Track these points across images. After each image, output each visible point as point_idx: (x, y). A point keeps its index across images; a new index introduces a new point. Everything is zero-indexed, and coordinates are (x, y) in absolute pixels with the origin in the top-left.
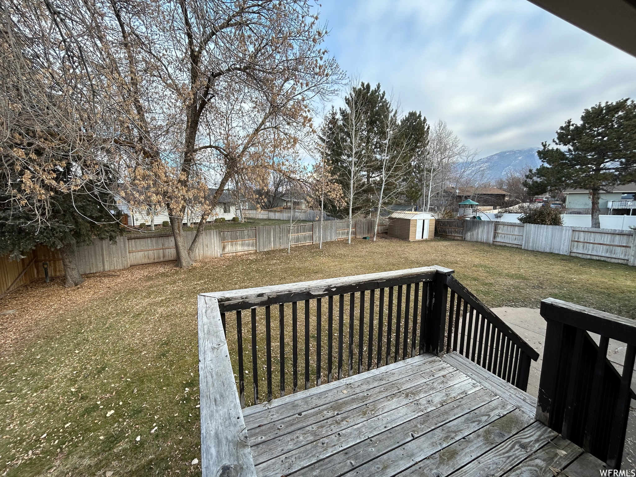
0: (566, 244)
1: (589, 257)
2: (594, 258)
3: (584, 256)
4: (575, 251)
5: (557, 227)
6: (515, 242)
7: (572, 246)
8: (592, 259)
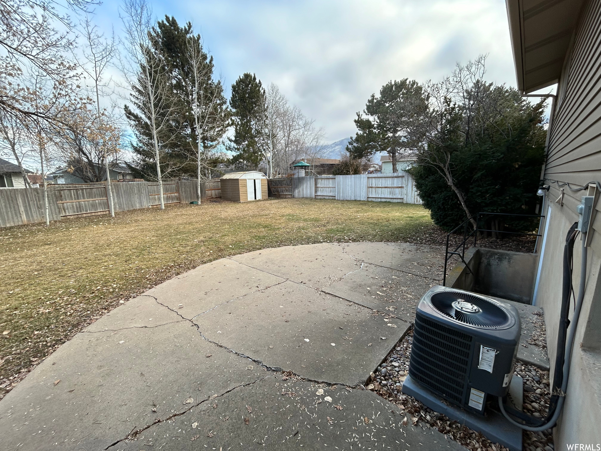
0: (364, 190)
1: (379, 200)
2: (383, 200)
3: (377, 200)
4: (370, 196)
5: (358, 176)
6: (331, 194)
7: (368, 192)
8: (381, 202)
